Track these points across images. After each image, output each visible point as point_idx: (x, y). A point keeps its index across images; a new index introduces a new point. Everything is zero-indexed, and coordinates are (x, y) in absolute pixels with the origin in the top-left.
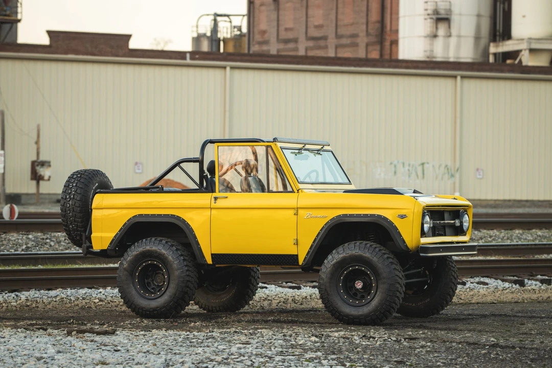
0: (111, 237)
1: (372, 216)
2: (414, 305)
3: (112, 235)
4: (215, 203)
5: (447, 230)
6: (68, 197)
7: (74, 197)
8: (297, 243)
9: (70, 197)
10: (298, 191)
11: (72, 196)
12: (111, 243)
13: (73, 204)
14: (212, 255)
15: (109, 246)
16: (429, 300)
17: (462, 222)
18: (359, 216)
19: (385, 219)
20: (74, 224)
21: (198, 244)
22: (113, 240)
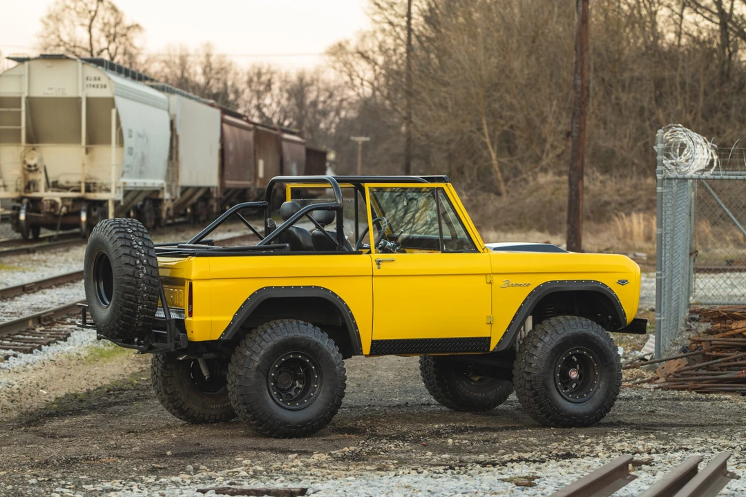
0: (225, 321)
1: (587, 282)
3: (227, 319)
4: (379, 268)
6: (138, 262)
7: (147, 261)
8: (492, 322)
9: (141, 262)
10: (483, 250)
11: (145, 261)
12: (226, 331)
13: (149, 273)
14: (373, 341)
15: (222, 335)
18: (571, 282)
19: (604, 286)
20: (146, 304)
21: (356, 326)
22: (230, 326)
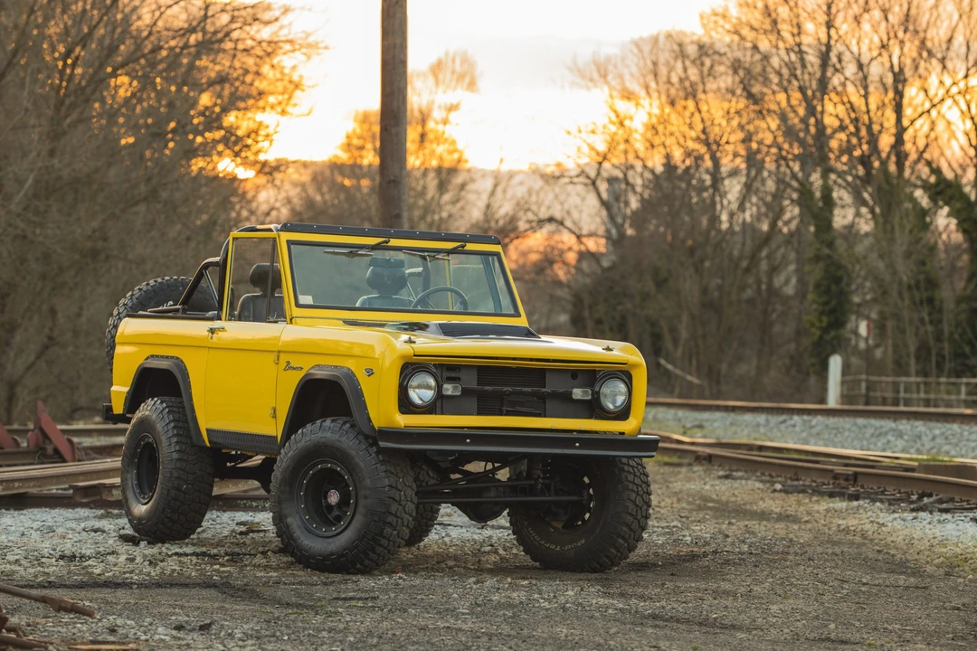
1: (342, 369)
2: (558, 549)
3: (126, 389)
4: (212, 338)
5: (549, 405)
8: (274, 416)
10: (291, 320)
12: (125, 403)
14: (207, 430)
16: (583, 541)
17: (598, 393)
19: (351, 376)
21: (193, 411)
22: (127, 398)
